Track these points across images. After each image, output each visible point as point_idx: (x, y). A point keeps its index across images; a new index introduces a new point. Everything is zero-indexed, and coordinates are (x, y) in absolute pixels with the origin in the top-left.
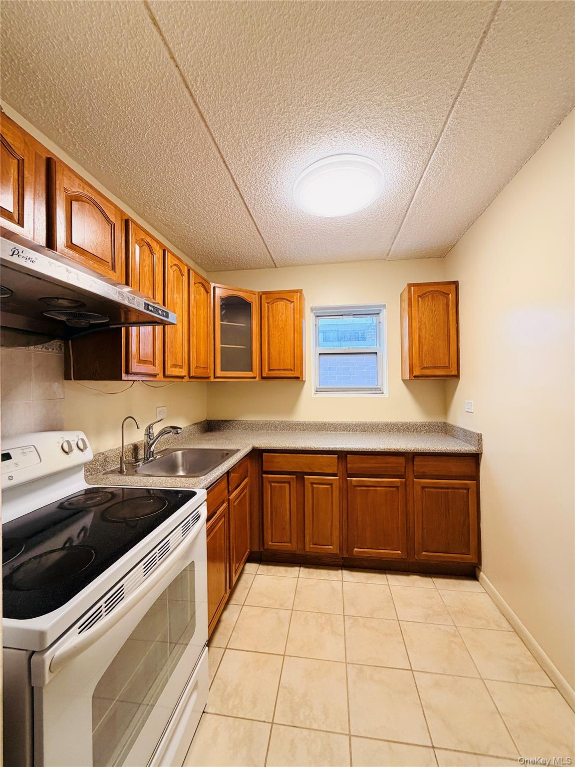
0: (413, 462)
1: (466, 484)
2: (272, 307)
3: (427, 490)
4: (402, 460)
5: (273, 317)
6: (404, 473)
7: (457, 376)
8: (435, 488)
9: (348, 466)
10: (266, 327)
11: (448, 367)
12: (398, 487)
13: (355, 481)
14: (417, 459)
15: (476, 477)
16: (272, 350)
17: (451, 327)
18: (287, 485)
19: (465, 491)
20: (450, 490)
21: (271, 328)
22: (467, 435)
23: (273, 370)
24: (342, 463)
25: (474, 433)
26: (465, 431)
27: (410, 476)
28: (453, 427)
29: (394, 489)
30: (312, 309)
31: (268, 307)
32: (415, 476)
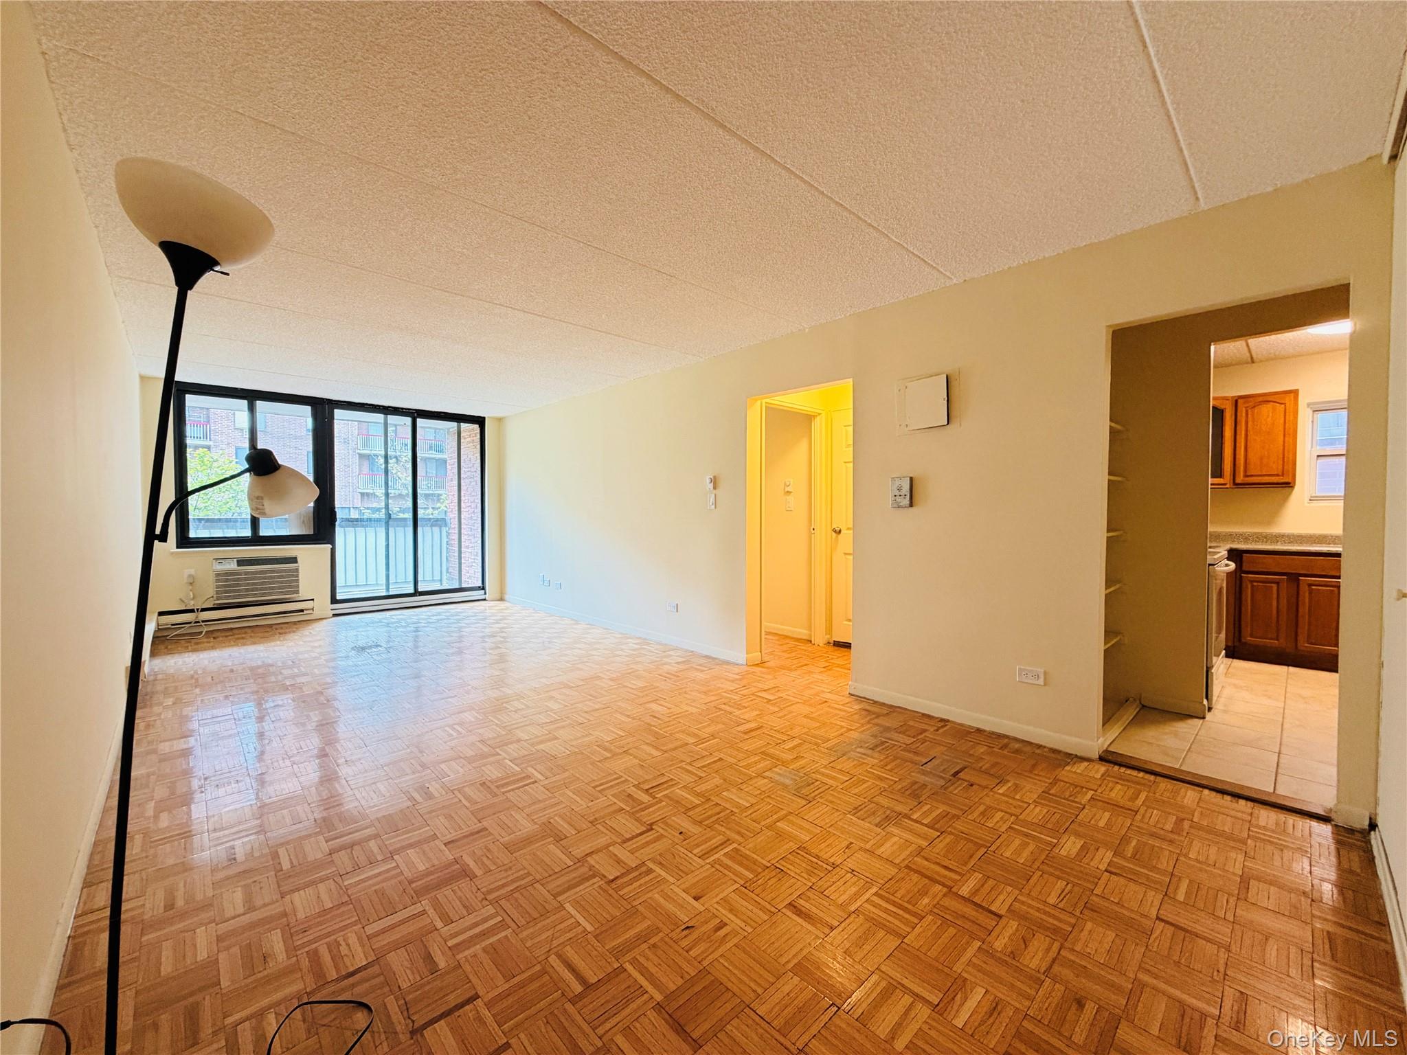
2: (1253, 413)
5: (1253, 422)
10: (1243, 432)
16: (1250, 455)
18: (1275, 586)
21: (1251, 433)
23: (1252, 476)
30: (1309, 405)
31: (1247, 412)
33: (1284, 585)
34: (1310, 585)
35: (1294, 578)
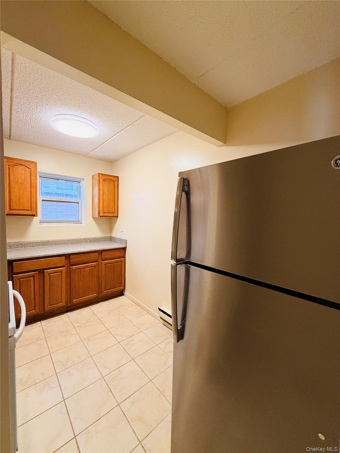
0: (102, 254)
1: (121, 260)
2: (12, 169)
3: (107, 265)
4: (97, 254)
6: (97, 260)
7: (117, 217)
8: (110, 263)
9: (71, 261)
11: (114, 213)
12: (95, 266)
13: (75, 267)
14: (103, 253)
15: (124, 257)
16: (13, 196)
17: (116, 195)
18: (32, 278)
19: (121, 262)
20: (116, 263)
22: (121, 241)
23: (14, 210)
24: (67, 260)
25: (124, 240)
26: (120, 239)
27: (100, 260)
28: (115, 238)
29: (93, 267)
30: (38, 173)
31: (9, 168)
32: (102, 260)
33: (37, 278)
34: (49, 274)
35: (41, 272)
